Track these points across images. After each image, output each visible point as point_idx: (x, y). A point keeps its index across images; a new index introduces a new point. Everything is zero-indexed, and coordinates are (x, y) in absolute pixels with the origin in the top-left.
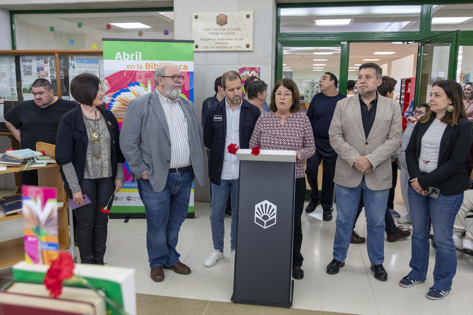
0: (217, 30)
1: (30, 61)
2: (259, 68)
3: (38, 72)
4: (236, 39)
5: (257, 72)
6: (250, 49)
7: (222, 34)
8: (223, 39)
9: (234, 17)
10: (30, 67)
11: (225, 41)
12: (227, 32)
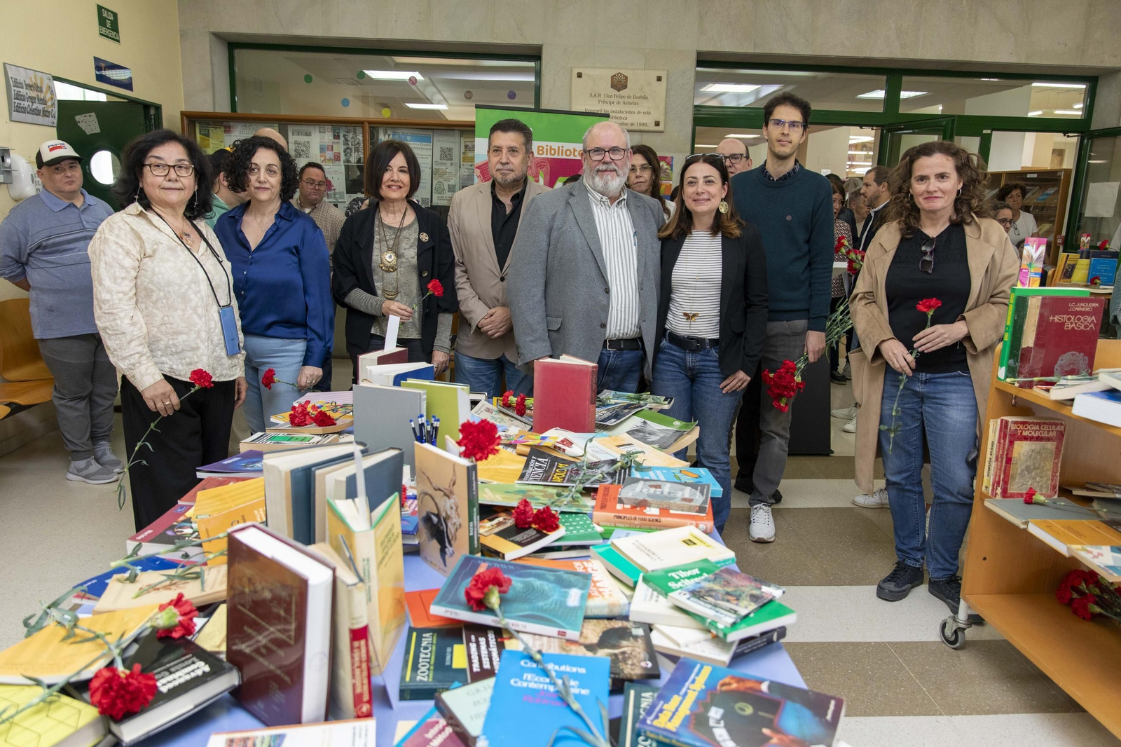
0: (611, 96)
1: (308, 134)
2: (672, 158)
3: (321, 152)
4: (639, 113)
5: (668, 164)
6: (661, 128)
7: (619, 103)
8: (620, 112)
9: (639, 79)
10: (307, 145)
11: (623, 115)
12: (626, 100)
